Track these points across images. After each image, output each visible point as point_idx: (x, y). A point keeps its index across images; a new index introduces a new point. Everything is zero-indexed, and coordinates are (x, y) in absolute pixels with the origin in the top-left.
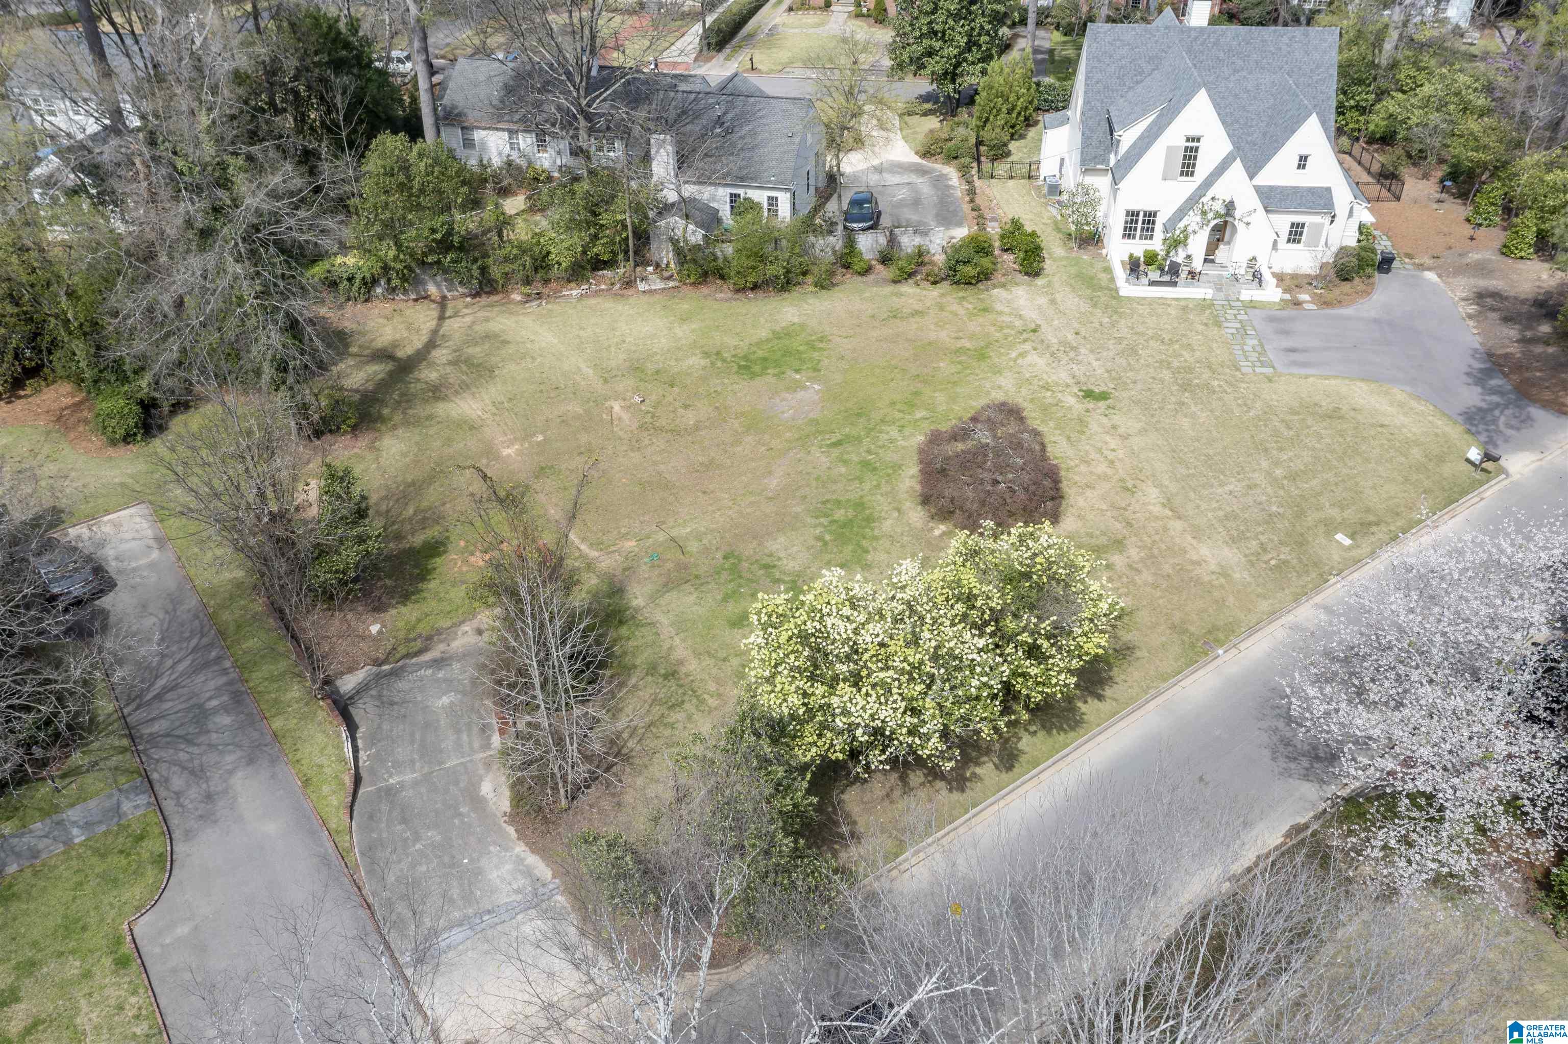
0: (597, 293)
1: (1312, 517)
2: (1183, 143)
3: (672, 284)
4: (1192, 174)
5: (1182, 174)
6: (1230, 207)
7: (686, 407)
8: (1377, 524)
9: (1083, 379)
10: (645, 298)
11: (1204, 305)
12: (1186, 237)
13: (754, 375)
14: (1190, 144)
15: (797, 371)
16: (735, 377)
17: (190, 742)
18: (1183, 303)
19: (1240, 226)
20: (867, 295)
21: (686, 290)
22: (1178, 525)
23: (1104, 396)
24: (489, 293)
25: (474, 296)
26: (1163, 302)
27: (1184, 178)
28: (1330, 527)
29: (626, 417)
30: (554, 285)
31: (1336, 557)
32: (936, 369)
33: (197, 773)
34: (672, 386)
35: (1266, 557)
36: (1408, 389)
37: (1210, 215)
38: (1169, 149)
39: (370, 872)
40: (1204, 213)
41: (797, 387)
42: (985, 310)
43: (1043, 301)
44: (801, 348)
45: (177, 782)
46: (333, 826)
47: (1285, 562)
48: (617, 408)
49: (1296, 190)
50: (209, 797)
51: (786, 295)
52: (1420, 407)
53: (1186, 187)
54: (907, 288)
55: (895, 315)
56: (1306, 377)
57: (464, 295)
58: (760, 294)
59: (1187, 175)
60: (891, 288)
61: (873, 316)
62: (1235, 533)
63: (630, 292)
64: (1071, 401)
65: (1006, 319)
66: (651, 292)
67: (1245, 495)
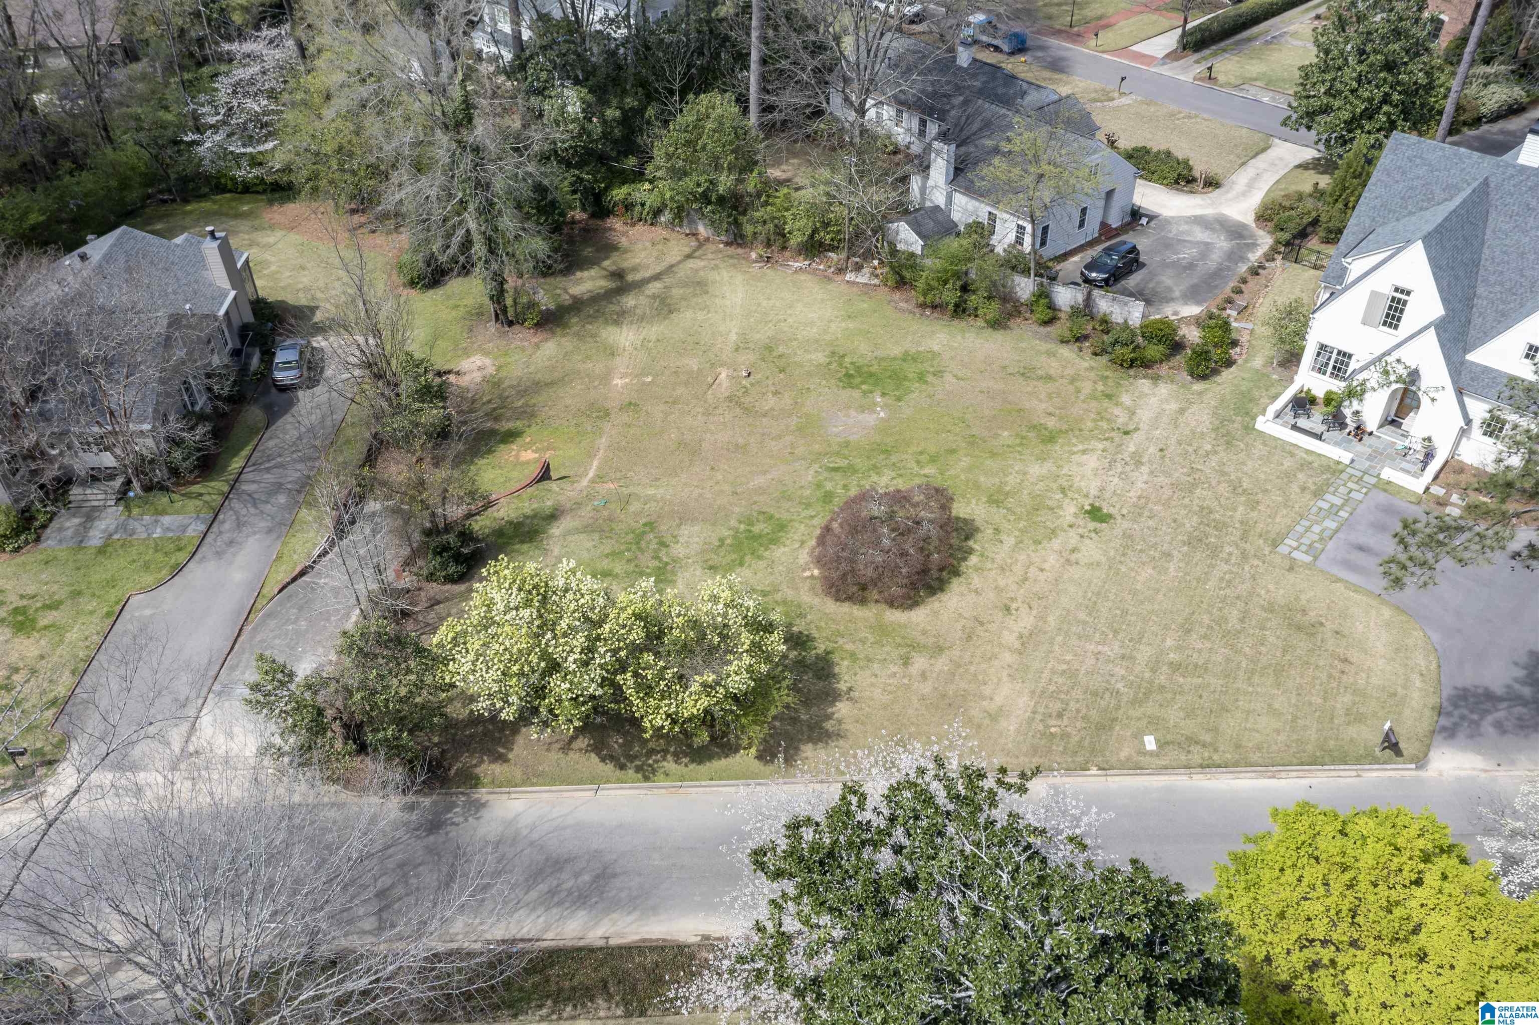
1: (1150, 708)
2: (1389, 292)
3: (876, 281)
4: (1396, 327)
5: (1385, 323)
6: (1414, 375)
7: (776, 393)
8: (1205, 746)
9: (1107, 495)
10: (843, 287)
11: (1334, 469)
12: (1363, 391)
13: (851, 386)
14: (1398, 295)
15: (883, 394)
16: (833, 382)
17: (255, 505)
18: (1310, 458)
19: (1425, 401)
20: (1024, 345)
21: (884, 293)
22: (1008, 658)
23: (1104, 518)
24: (737, 246)
25: (727, 244)
26: (1290, 450)
27: (1386, 329)
28: (1154, 724)
29: (725, 385)
30: (787, 254)
31: (1123, 755)
32: (996, 436)
33: (240, 525)
34: (781, 371)
35: (1052, 722)
36: (1435, 637)
37: (1393, 378)
38: (1374, 295)
39: (254, 629)
40: (1386, 373)
41: (868, 408)
42: (1109, 397)
43: (1174, 406)
44: (911, 376)
45: (227, 526)
46: (264, 591)
47: (1065, 736)
48: (723, 376)
49: (1511, 381)
50: (231, 543)
51: (956, 322)
52: (1420, 659)
53: (1385, 338)
54: (1067, 352)
55: (1026, 373)
56: (1338, 580)
57: (722, 242)
58: (935, 314)
59: (1390, 325)
60: (1051, 346)
61: (1004, 367)
62: (1052, 688)
63: (839, 278)
64: (1069, 510)
65: (1117, 412)
66: (854, 283)
67: (1109, 661)
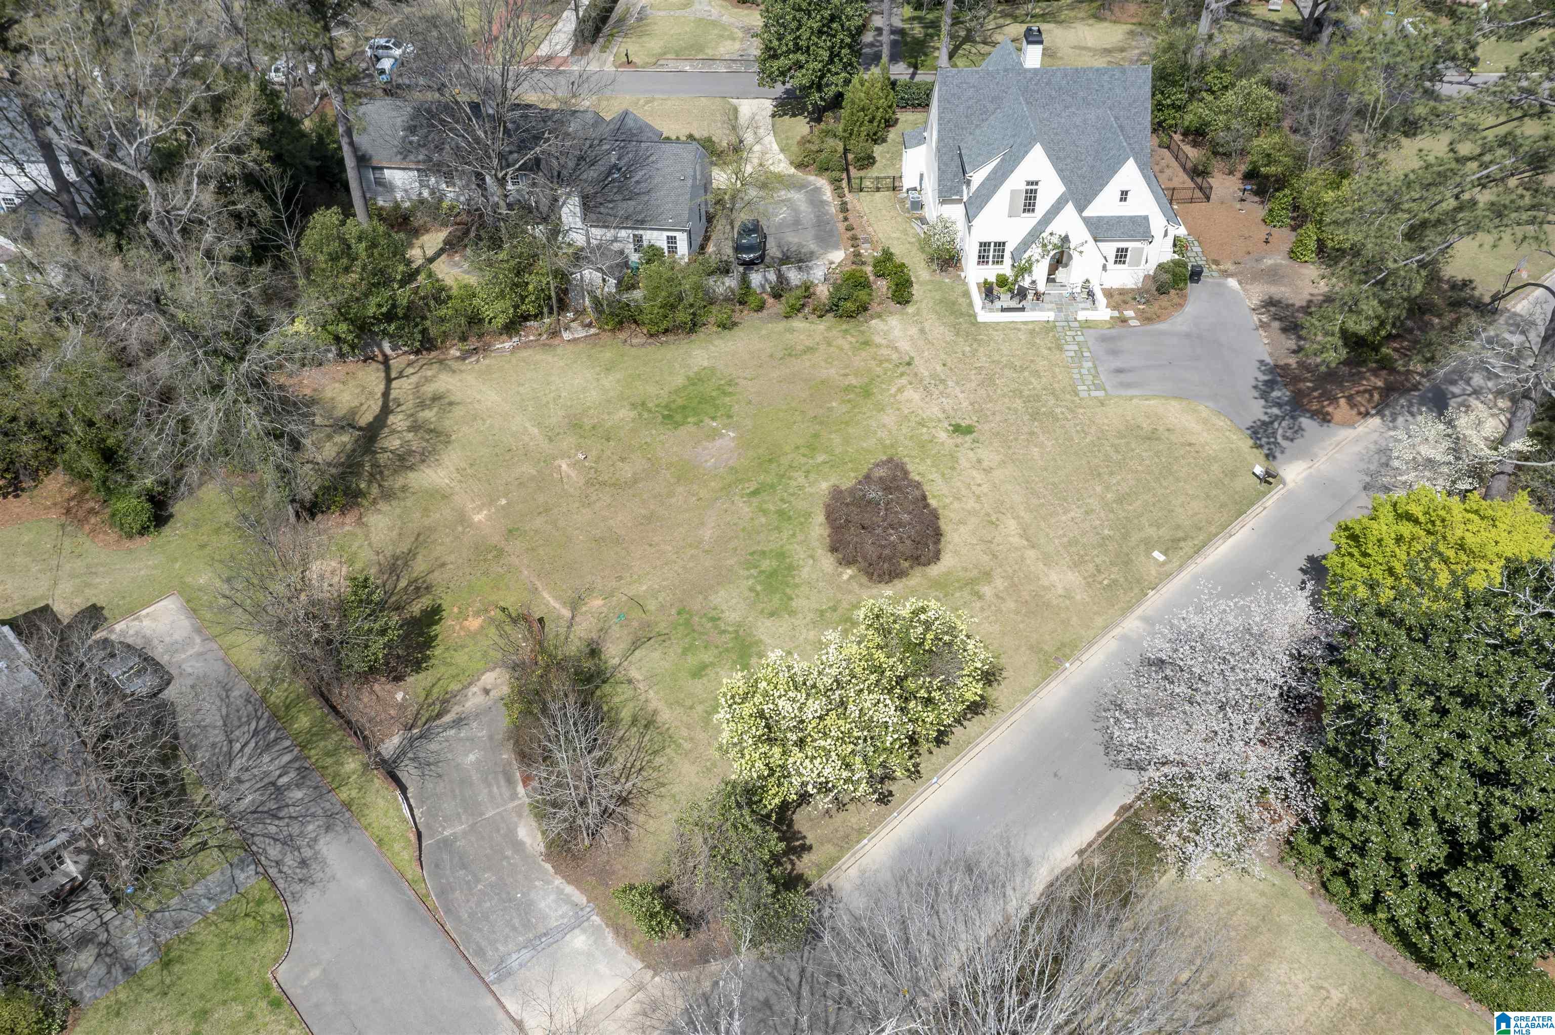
0: (527, 345)
1: (1135, 537)
2: (1023, 187)
3: (593, 331)
4: (1033, 211)
5: (1025, 211)
6: (1065, 239)
7: (623, 460)
8: (1184, 539)
9: (952, 413)
10: (570, 347)
11: (1048, 328)
12: (1031, 265)
13: (677, 425)
14: (1030, 187)
15: (713, 419)
16: (661, 427)
17: (275, 816)
18: (1030, 327)
19: (1075, 255)
20: (764, 332)
21: (606, 336)
22: (1031, 554)
23: (969, 430)
24: (429, 350)
25: (416, 354)
26: (1014, 326)
27: (1027, 215)
28: (1149, 545)
29: (573, 474)
30: (487, 338)
31: (1153, 572)
32: (830, 409)
33: (288, 843)
34: (608, 440)
35: (1100, 579)
36: (1211, 405)
37: (1050, 247)
38: (1014, 193)
40: (1044, 246)
41: (714, 435)
42: (866, 343)
43: (913, 331)
44: (714, 394)
45: (274, 852)
46: (410, 877)
47: (1115, 581)
48: (564, 466)
49: (1119, 220)
51: (693, 337)
52: (1221, 423)
53: (1029, 222)
54: (797, 323)
55: (790, 353)
56: (1131, 398)
57: (409, 353)
58: (671, 337)
59: (1029, 212)
60: (782, 325)
61: (771, 356)
62: (1076, 557)
63: (556, 341)
64: (942, 436)
65: (885, 352)
66: (575, 340)
67: (1083, 521)
